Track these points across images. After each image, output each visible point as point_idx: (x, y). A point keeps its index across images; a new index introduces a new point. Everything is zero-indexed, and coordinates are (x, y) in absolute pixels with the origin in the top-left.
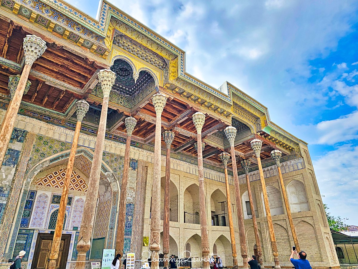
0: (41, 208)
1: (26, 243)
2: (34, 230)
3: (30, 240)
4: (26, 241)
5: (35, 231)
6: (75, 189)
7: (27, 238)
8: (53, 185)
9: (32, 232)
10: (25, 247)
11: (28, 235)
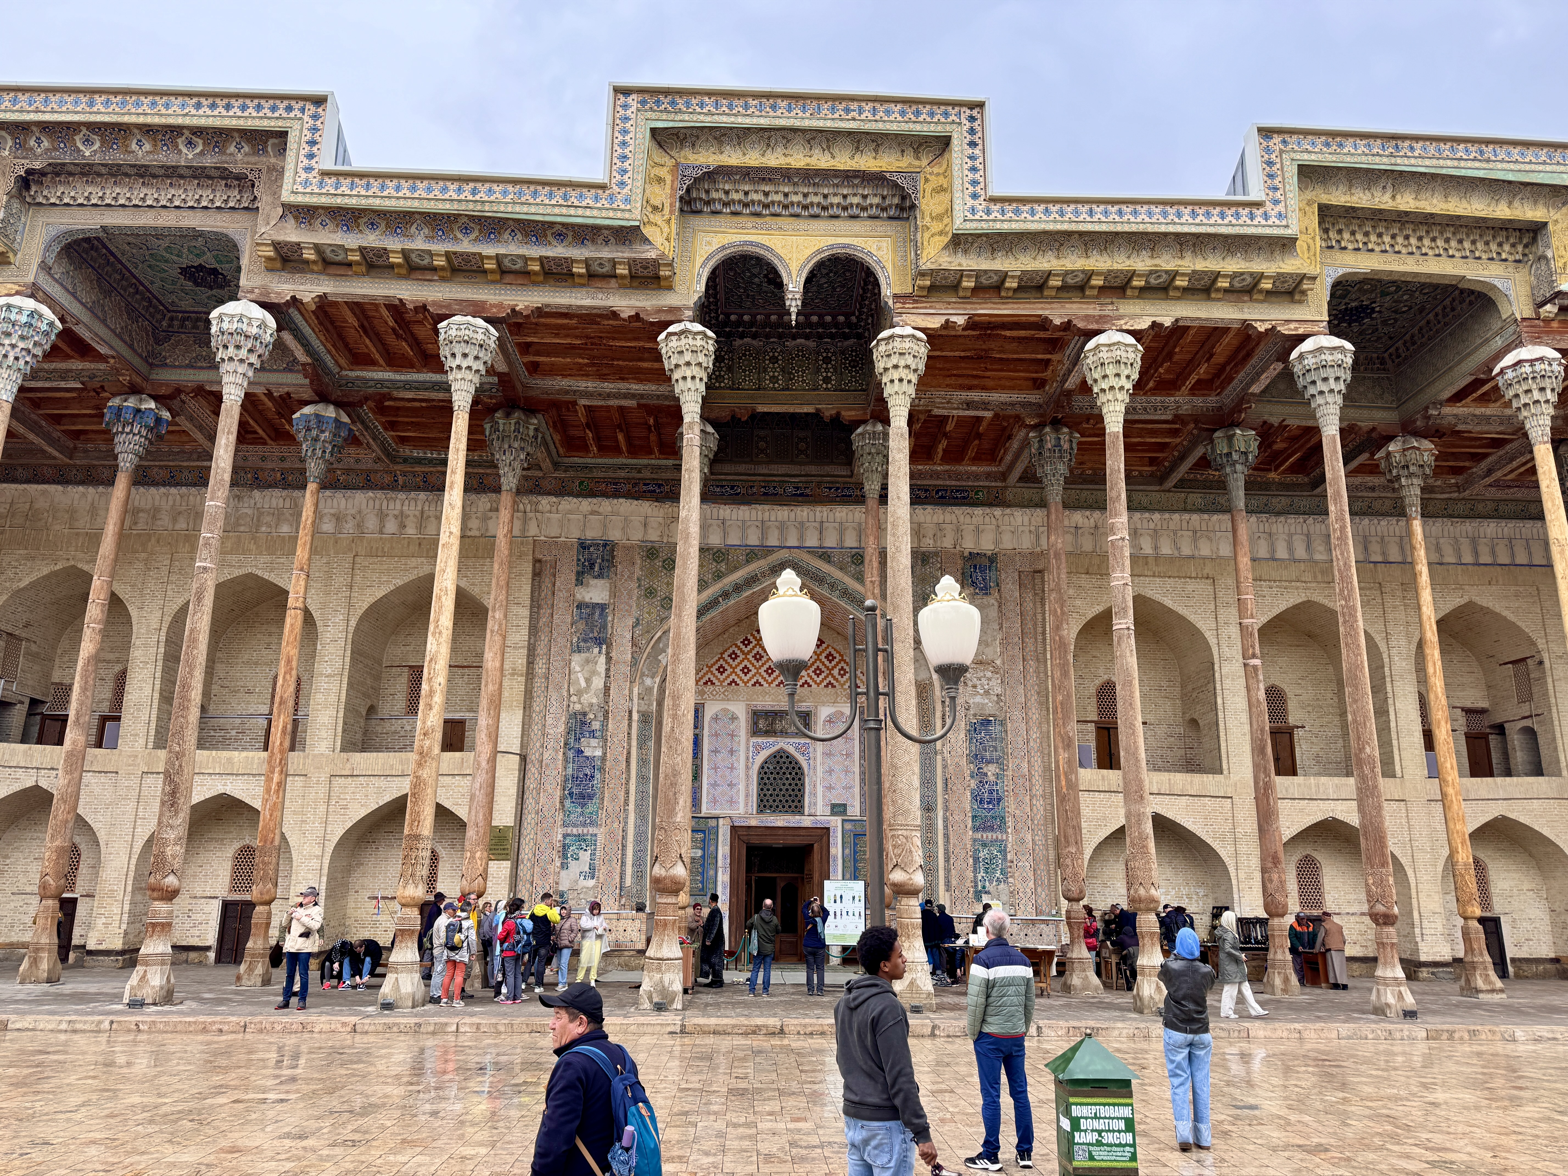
0: (724, 754)
1: (703, 856)
2: (717, 818)
3: (712, 848)
4: (703, 849)
5: (721, 821)
6: (814, 686)
7: (704, 841)
8: (746, 679)
9: (712, 823)
10: (703, 865)
11: (703, 832)
